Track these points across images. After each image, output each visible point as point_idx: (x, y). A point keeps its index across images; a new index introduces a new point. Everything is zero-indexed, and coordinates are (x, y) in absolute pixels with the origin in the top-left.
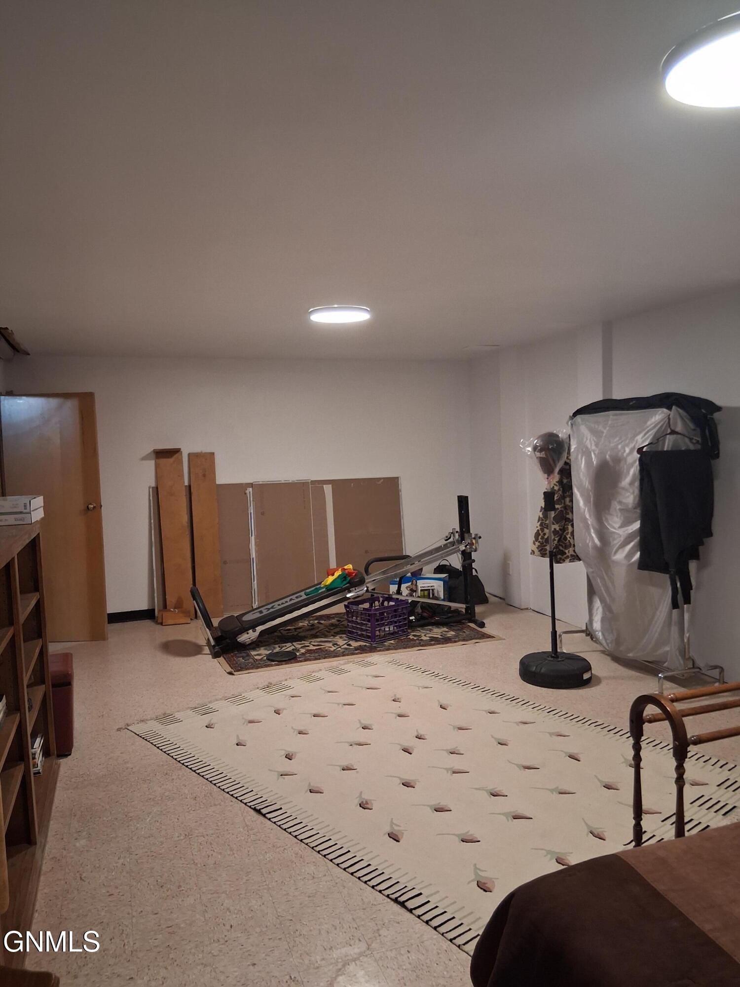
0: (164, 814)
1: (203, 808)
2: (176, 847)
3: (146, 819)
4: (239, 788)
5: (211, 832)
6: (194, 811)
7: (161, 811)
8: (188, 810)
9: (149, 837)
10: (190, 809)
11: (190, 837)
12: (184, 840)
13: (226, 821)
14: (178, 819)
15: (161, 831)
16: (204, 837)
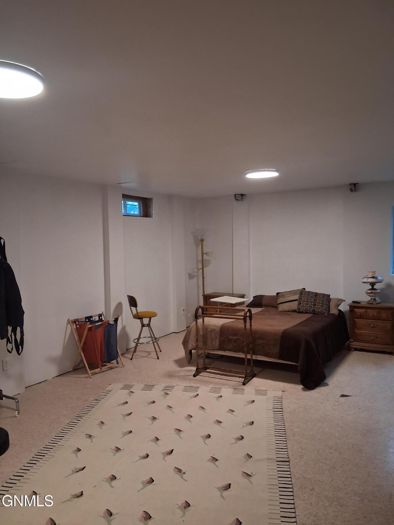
0: (338, 488)
1: (313, 480)
2: (343, 465)
3: (351, 490)
4: (282, 483)
5: (321, 464)
6: (320, 481)
7: (339, 491)
8: (323, 483)
9: (355, 477)
10: (321, 484)
11: (333, 467)
12: (337, 466)
13: (308, 465)
14: (333, 480)
15: (346, 478)
16: (326, 463)
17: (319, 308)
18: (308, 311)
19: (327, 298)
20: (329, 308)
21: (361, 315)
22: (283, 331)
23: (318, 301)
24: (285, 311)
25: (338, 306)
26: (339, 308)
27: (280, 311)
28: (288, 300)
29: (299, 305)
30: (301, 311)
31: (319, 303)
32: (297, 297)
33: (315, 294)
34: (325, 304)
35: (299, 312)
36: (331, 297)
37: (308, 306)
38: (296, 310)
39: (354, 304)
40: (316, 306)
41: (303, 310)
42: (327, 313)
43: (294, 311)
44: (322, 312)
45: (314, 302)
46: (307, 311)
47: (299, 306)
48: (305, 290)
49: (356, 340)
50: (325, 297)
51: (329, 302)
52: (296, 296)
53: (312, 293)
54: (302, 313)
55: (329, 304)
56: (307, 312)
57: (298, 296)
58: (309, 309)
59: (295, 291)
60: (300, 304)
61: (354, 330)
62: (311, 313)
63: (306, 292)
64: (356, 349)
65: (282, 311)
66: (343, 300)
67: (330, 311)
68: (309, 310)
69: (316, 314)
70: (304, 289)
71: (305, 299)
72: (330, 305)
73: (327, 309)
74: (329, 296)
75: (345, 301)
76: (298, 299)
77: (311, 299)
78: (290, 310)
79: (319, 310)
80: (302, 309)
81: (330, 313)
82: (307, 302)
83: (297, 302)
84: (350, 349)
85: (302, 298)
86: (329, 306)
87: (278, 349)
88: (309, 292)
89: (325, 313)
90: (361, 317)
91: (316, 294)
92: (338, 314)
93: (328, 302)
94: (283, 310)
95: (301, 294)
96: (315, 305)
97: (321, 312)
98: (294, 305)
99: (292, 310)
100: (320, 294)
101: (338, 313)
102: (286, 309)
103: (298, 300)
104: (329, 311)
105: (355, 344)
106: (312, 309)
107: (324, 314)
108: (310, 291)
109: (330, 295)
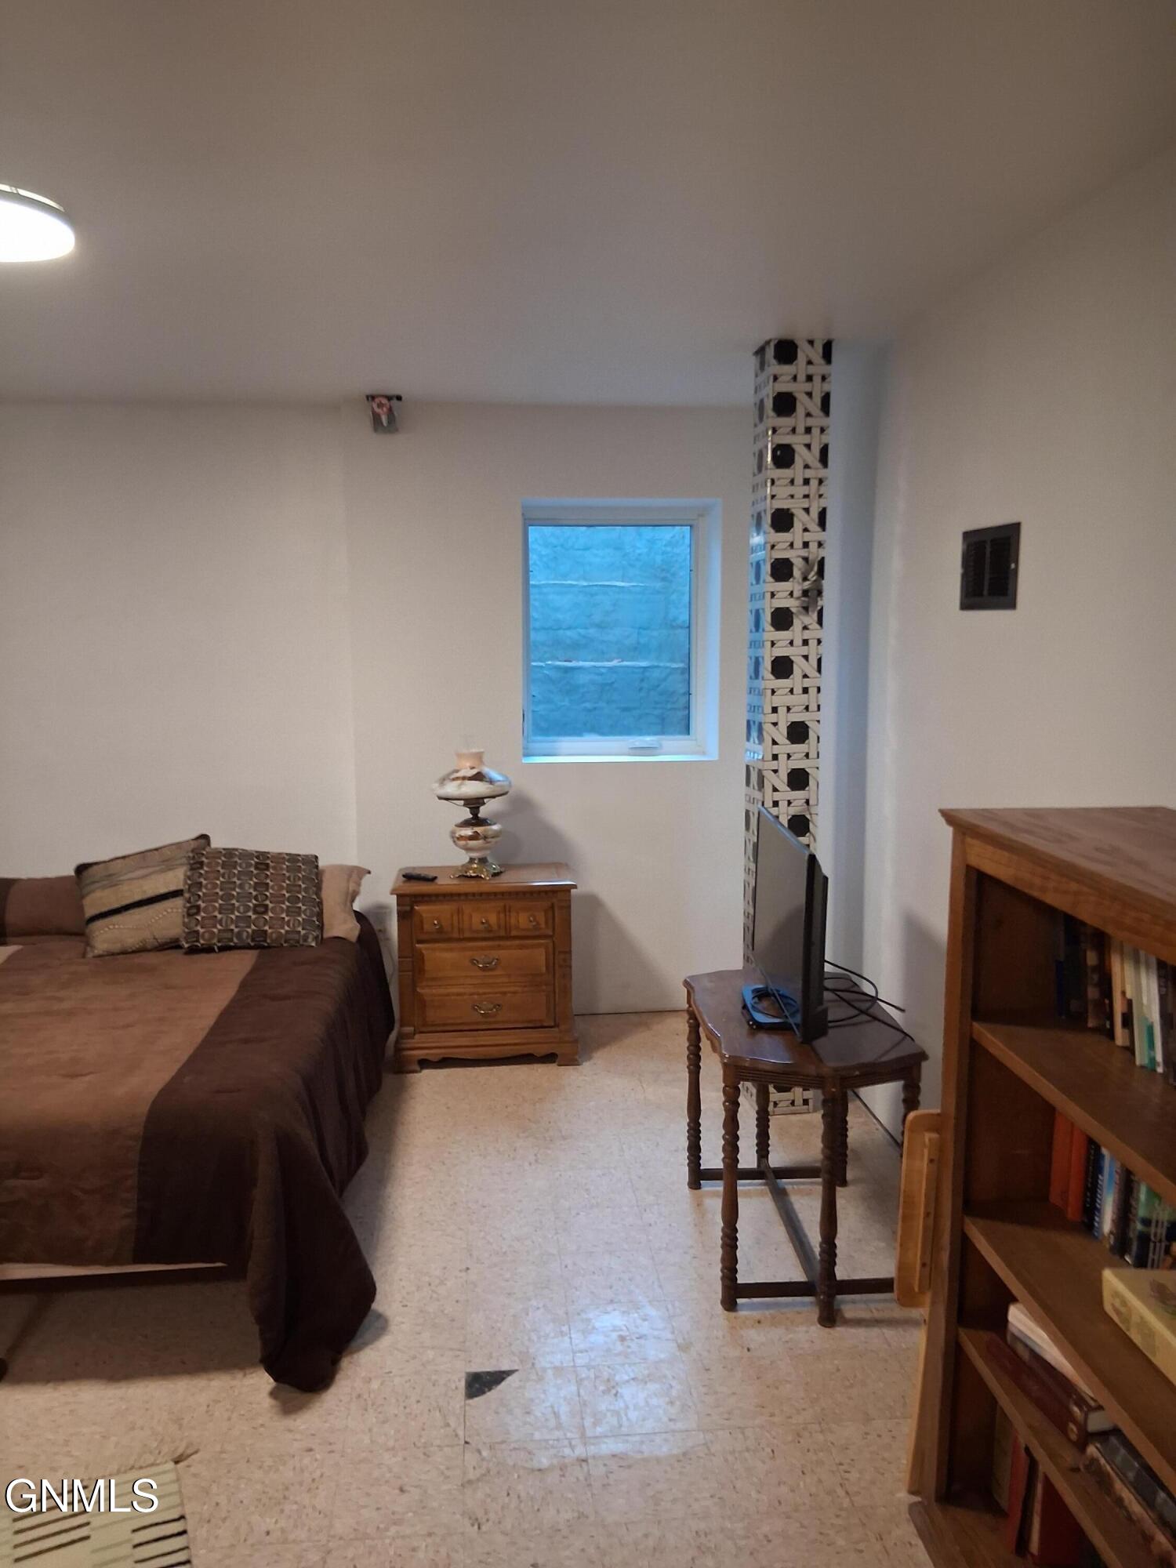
17: (281, 923)
18: (235, 940)
19: (306, 869)
20: (320, 915)
21: (441, 931)
22: (154, 1103)
23: (272, 888)
24: (124, 953)
25: (353, 901)
26: (357, 906)
27: (100, 956)
28: (137, 897)
29: (189, 915)
30: (202, 942)
31: (278, 899)
32: (175, 879)
33: (257, 857)
34: (304, 901)
35: (193, 951)
36: (321, 863)
37: (233, 917)
38: (177, 940)
39: (408, 884)
40: (265, 912)
41: (213, 938)
42: (316, 938)
43: (173, 945)
44: (296, 936)
45: (256, 898)
46: (231, 940)
47: (194, 922)
48: (209, 844)
49: (426, 1028)
50: (299, 869)
51: (319, 888)
52: (170, 874)
53: (246, 855)
54: (209, 950)
55: (319, 896)
56: (232, 944)
57: (182, 877)
58: (236, 930)
59: (164, 850)
60: (192, 910)
61: (414, 991)
62: (249, 947)
63: (218, 853)
64: (425, 1064)
65: (113, 954)
66: (364, 869)
67: (326, 927)
68: (239, 932)
69: (269, 947)
70: (205, 838)
71: (215, 886)
72: (325, 903)
73: (315, 919)
74: (312, 861)
75: (369, 872)
76: (181, 887)
77: (241, 886)
78: (150, 944)
79: (283, 931)
80: (207, 936)
81: (326, 935)
82: (228, 897)
83: (179, 902)
84: (402, 1067)
85: (201, 883)
86: (320, 904)
87: (129, 1211)
88: (229, 853)
89: (305, 940)
90: (442, 936)
91: (263, 861)
92: (359, 938)
93: (314, 889)
94: (117, 947)
95: (196, 865)
96: (259, 909)
97: (290, 936)
98: (168, 920)
99: (156, 944)
100: (279, 858)
101: (356, 933)
102: (131, 940)
103: (187, 895)
104: (321, 927)
105: (424, 1044)
106: (253, 927)
107: (301, 942)
108: (236, 850)
109: (316, 857)
